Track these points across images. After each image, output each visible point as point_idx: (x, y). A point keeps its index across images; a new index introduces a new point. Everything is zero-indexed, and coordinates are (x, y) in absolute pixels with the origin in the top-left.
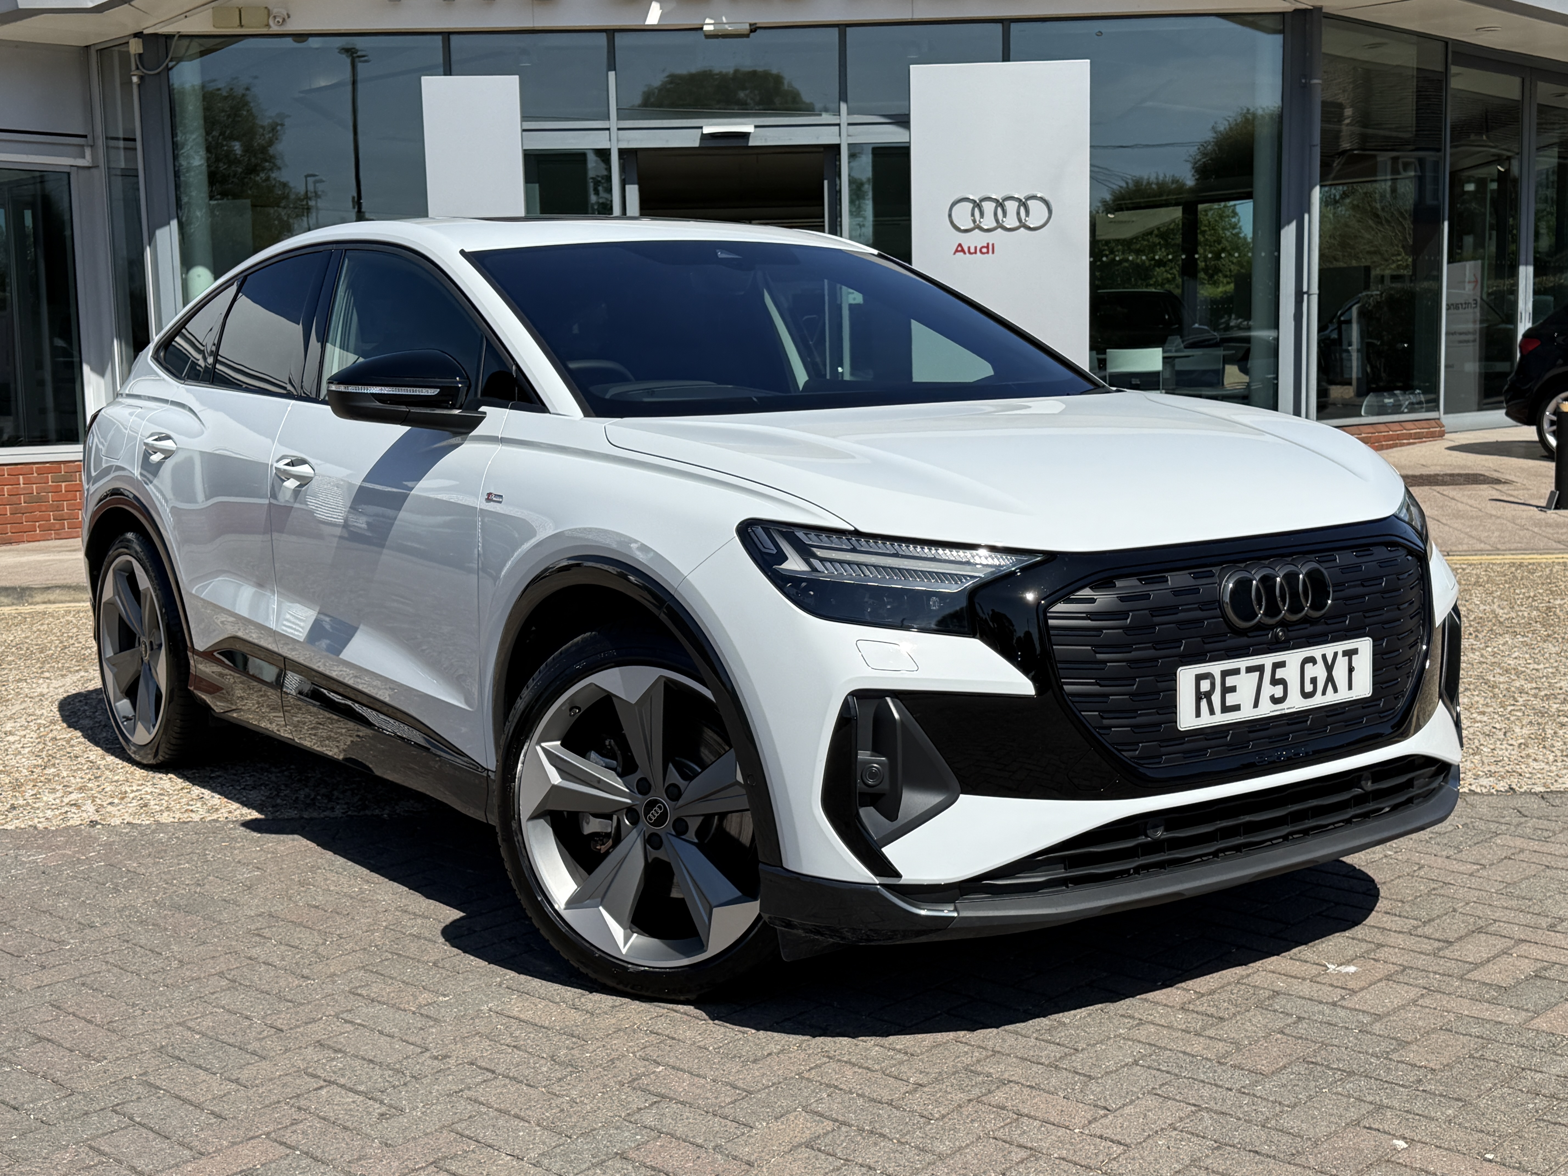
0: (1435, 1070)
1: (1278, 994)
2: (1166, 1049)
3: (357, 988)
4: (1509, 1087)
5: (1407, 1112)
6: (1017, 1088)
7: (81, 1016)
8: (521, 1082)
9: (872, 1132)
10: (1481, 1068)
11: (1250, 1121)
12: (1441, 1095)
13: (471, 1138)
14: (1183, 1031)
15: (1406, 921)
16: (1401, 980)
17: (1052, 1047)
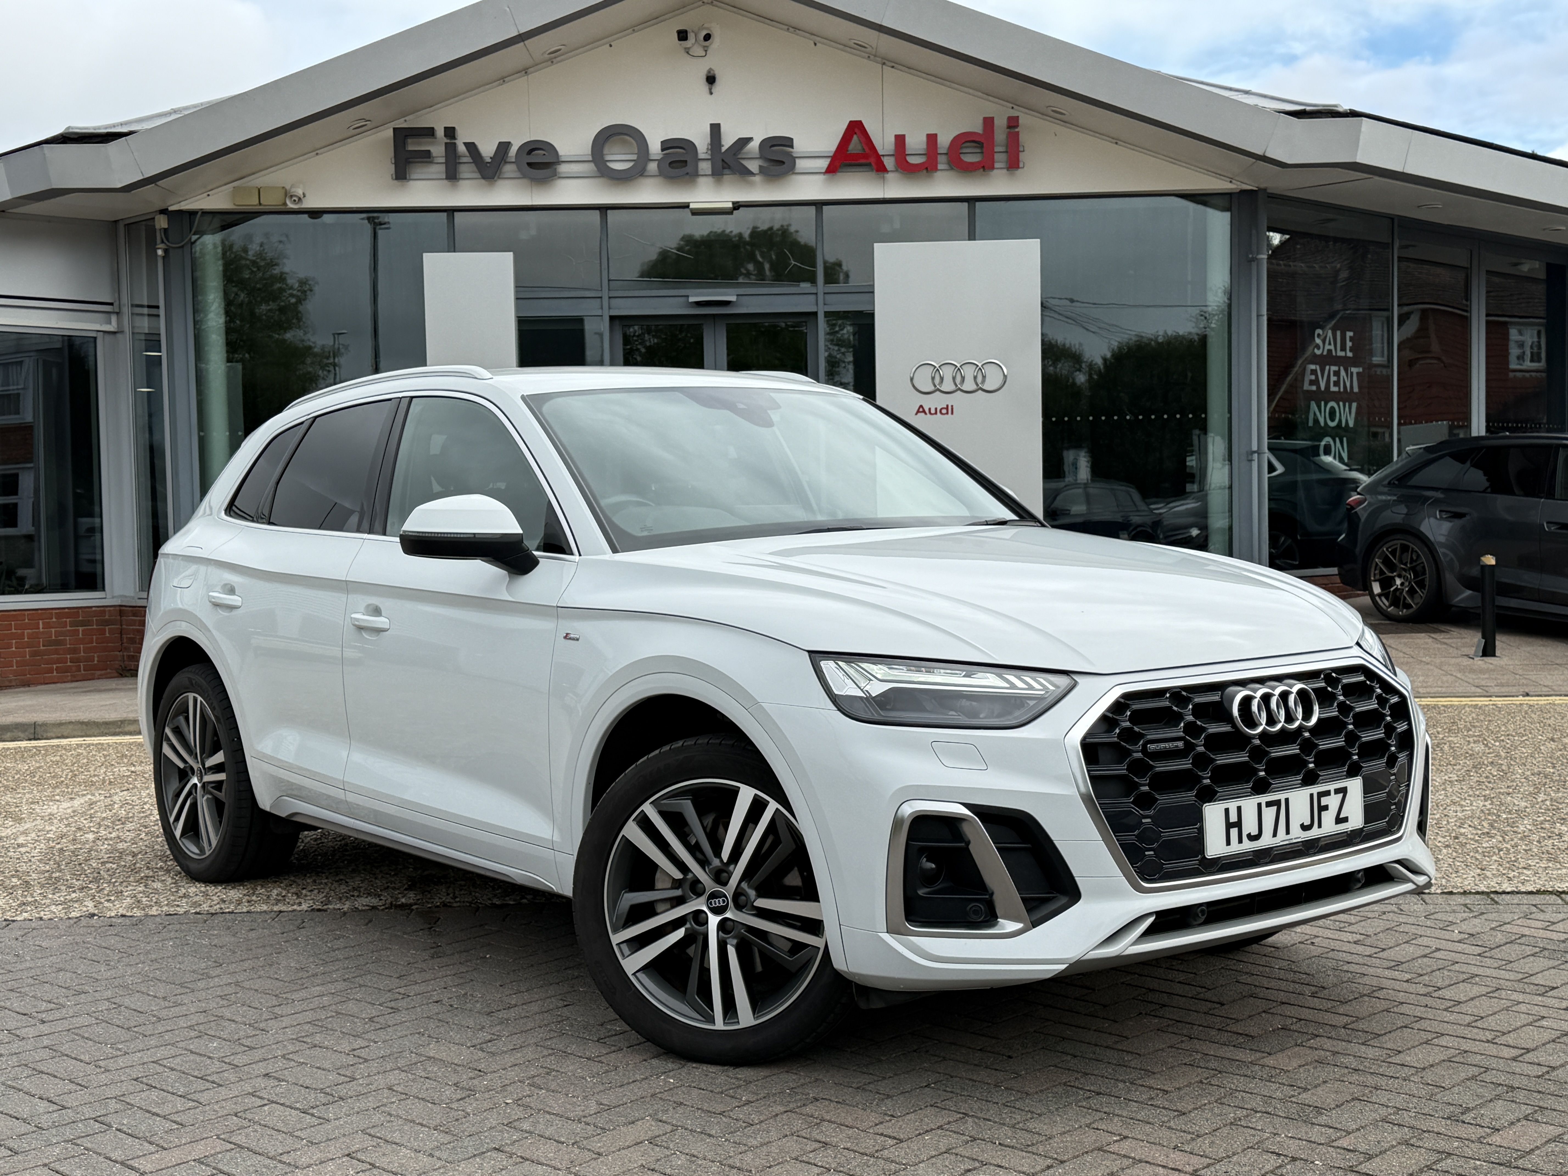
0: (1167, 1091)
1: (1064, 1039)
2: (956, 1077)
3: (303, 1037)
4: (1221, 1103)
5: (1132, 1119)
6: (827, 1103)
7: (73, 1056)
8: (428, 1101)
9: (702, 1133)
10: (1205, 1090)
11: (1004, 1124)
12: (1164, 1108)
13: (381, 1138)
14: (975, 1065)
15: (1193, 988)
16: (1170, 1030)
17: (866, 1076)
